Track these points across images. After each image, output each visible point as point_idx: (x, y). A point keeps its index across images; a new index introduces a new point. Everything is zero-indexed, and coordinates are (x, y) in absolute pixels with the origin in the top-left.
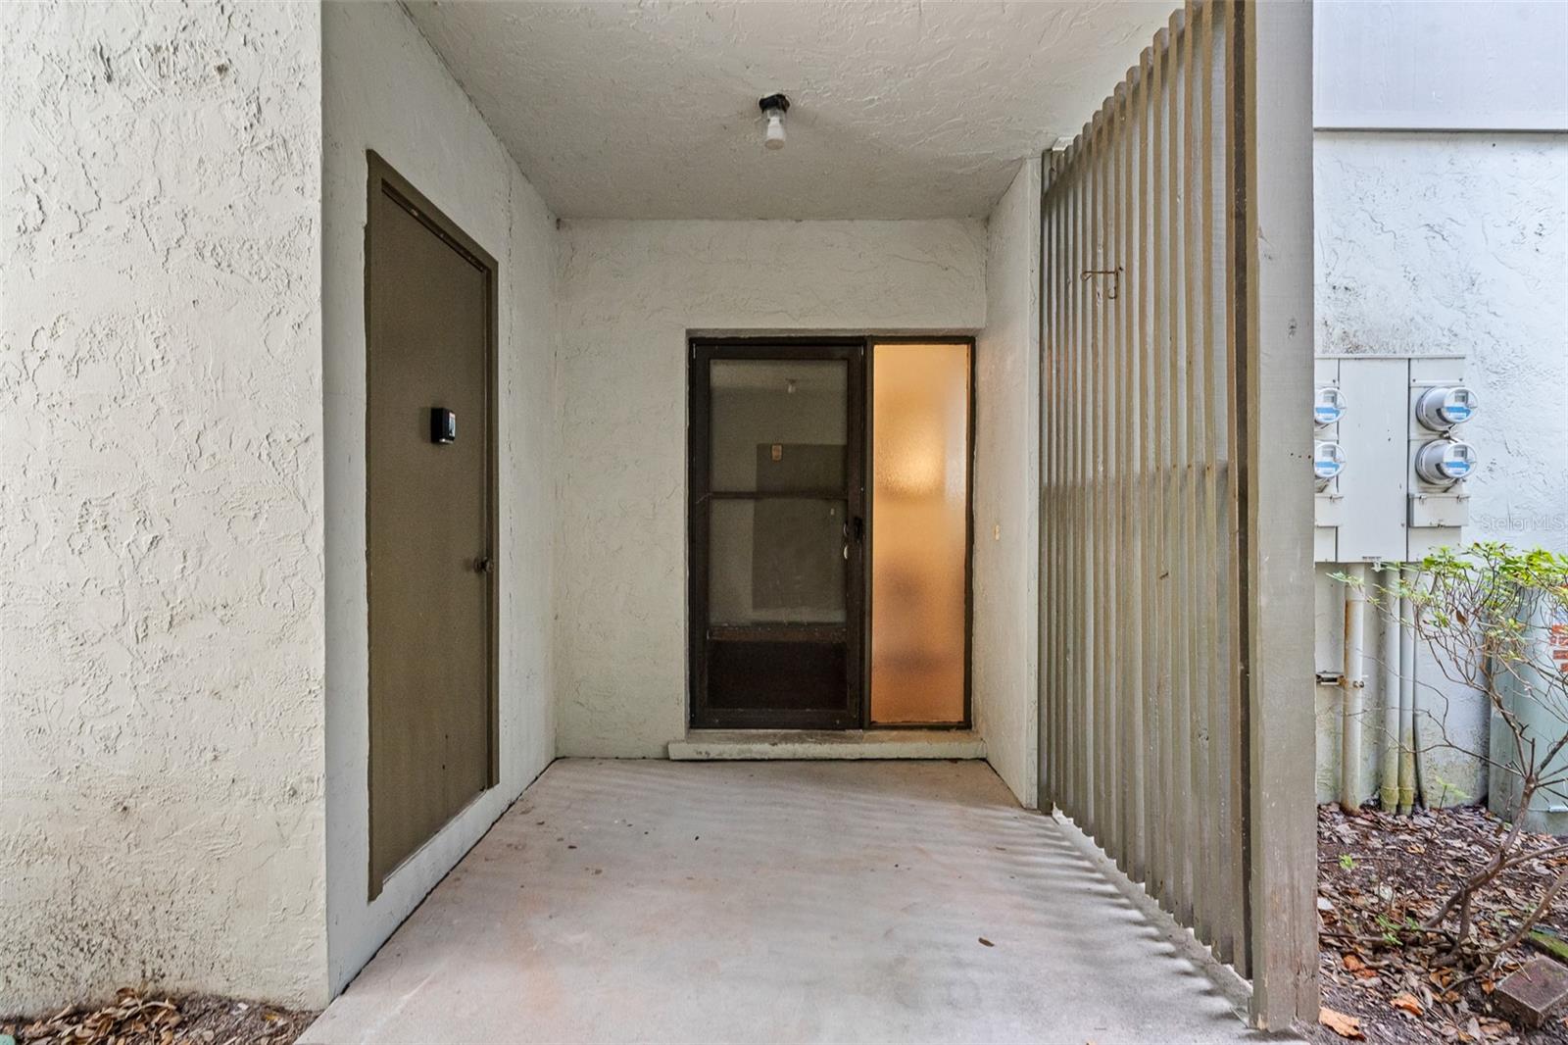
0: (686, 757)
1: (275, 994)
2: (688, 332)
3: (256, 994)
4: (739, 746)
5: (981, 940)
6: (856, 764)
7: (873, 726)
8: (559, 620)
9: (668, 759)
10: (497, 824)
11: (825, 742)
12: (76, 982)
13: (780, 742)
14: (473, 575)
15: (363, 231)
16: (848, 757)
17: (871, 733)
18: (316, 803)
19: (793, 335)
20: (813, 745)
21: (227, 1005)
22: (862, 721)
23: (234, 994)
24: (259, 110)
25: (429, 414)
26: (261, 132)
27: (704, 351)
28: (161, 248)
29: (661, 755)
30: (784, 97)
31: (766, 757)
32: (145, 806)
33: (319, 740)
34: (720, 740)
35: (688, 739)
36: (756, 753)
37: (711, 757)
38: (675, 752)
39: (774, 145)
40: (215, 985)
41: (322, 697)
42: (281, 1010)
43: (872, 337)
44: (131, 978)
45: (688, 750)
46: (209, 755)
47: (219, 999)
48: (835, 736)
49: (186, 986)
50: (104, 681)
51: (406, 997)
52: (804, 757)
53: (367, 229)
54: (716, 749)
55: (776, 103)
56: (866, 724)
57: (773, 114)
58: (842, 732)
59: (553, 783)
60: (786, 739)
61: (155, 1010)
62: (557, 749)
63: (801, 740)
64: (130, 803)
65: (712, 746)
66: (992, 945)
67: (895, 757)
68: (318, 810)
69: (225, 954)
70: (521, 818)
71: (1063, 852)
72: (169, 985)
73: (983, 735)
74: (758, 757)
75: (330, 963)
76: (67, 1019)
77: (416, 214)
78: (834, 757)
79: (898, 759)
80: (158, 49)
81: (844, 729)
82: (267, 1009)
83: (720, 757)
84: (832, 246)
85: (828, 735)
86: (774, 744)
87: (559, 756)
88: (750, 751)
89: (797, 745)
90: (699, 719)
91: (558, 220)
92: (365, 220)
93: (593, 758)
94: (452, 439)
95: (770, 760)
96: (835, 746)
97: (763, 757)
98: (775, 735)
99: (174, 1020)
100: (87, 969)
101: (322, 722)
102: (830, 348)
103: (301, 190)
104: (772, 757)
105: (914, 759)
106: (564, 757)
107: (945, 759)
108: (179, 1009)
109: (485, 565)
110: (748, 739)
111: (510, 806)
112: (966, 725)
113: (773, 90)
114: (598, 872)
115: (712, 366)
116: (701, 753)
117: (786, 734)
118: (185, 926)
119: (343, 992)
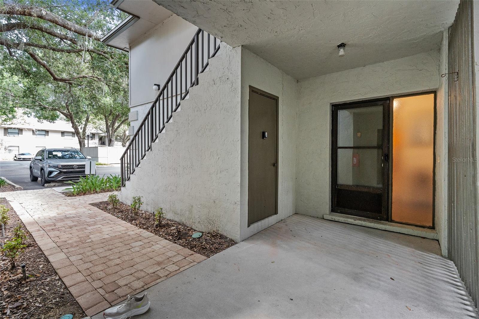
0: (329, 219)
1: (233, 238)
2: (331, 104)
3: (230, 237)
4: (344, 219)
5: (391, 278)
6: (383, 231)
7: (392, 221)
8: (297, 179)
9: (324, 219)
10: (277, 223)
11: (372, 222)
12: (209, 228)
13: (357, 220)
14: (272, 167)
15: (248, 101)
16: (380, 229)
17: (391, 223)
18: (239, 206)
19: (364, 100)
20: (368, 223)
21: (227, 238)
22: (388, 219)
23: (228, 236)
24: (232, 84)
25: (262, 133)
26: (233, 88)
27: (336, 108)
28: (220, 110)
29: (322, 217)
30: (344, 43)
31: (353, 224)
32: (217, 202)
33: (239, 195)
34: (339, 216)
35: (329, 215)
36: (349, 222)
37: (335, 220)
38: (326, 217)
39: (342, 56)
40: (225, 234)
41: (240, 187)
42: (233, 241)
43: (392, 97)
44: (215, 230)
45: (329, 217)
46: (225, 195)
47: (225, 237)
48: (377, 222)
49: (222, 233)
50: (212, 181)
51: (252, 245)
52: (365, 226)
53: (249, 100)
54: (337, 218)
55: (342, 45)
56: (390, 220)
57: (341, 48)
58: (380, 221)
59: (293, 218)
60: (360, 220)
61: (217, 235)
62: (296, 211)
63: (364, 221)
64: (215, 201)
65: (336, 217)
66: (394, 280)
67: (399, 232)
68: (239, 207)
69: (226, 229)
70: (283, 223)
71: (448, 271)
72: (219, 232)
73: (437, 232)
74: (350, 223)
75: (240, 235)
76: (208, 233)
77: (259, 93)
78: (375, 228)
79: (399, 233)
80: (220, 77)
81: (381, 220)
82: (232, 240)
83: (338, 221)
84: (376, 71)
85: (374, 221)
86: (355, 220)
87: (296, 213)
88: (347, 221)
89: (362, 222)
90: (333, 210)
91: (298, 81)
92: (248, 98)
93: (305, 215)
94: (266, 138)
95: (353, 225)
96: (375, 224)
97: (351, 223)
98: (356, 218)
99: (219, 237)
100: (210, 227)
101: (240, 191)
102: (376, 102)
103: (238, 97)
104: (354, 224)
105: (406, 234)
106: (298, 213)
107: (420, 237)
108: (220, 236)
109: (275, 165)
110: (348, 218)
111: (281, 220)
112: (433, 228)
113: (340, 43)
114: (295, 237)
115: (338, 112)
116: (333, 219)
117: (360, 218)
118: (222, 223)
119: (242, 241)
